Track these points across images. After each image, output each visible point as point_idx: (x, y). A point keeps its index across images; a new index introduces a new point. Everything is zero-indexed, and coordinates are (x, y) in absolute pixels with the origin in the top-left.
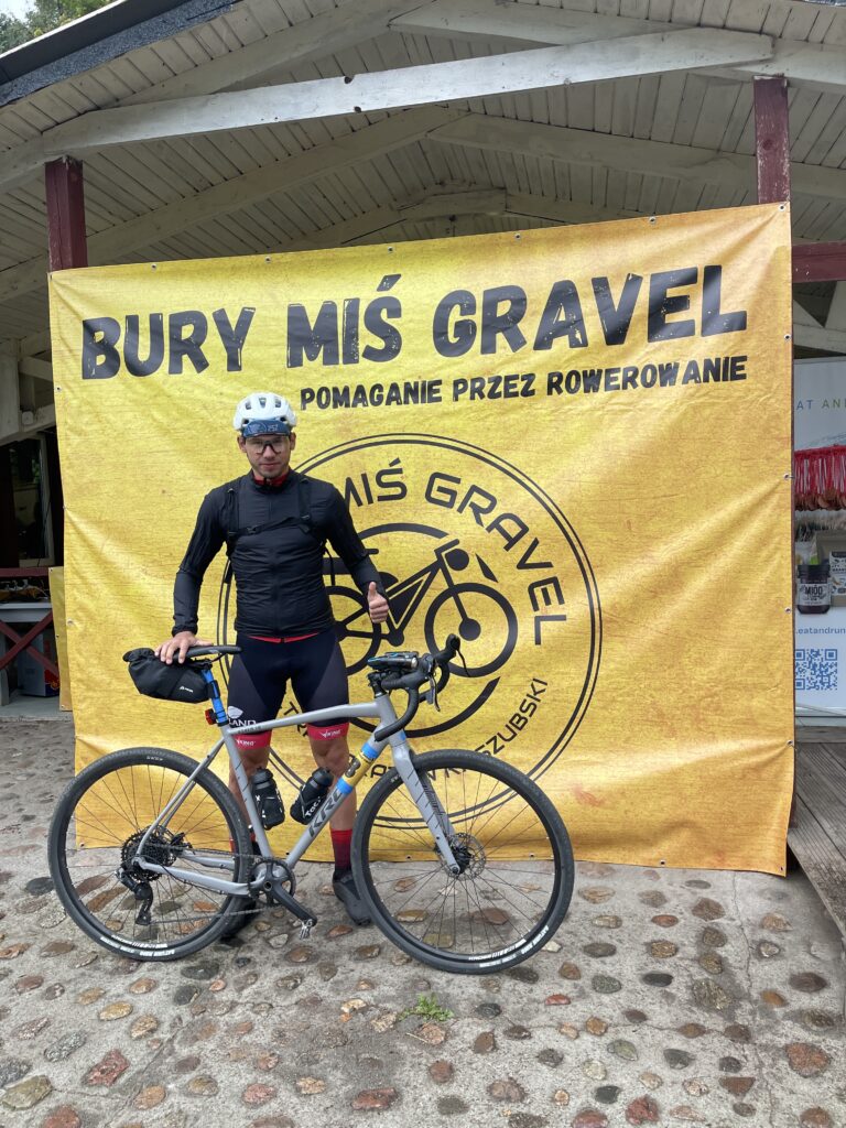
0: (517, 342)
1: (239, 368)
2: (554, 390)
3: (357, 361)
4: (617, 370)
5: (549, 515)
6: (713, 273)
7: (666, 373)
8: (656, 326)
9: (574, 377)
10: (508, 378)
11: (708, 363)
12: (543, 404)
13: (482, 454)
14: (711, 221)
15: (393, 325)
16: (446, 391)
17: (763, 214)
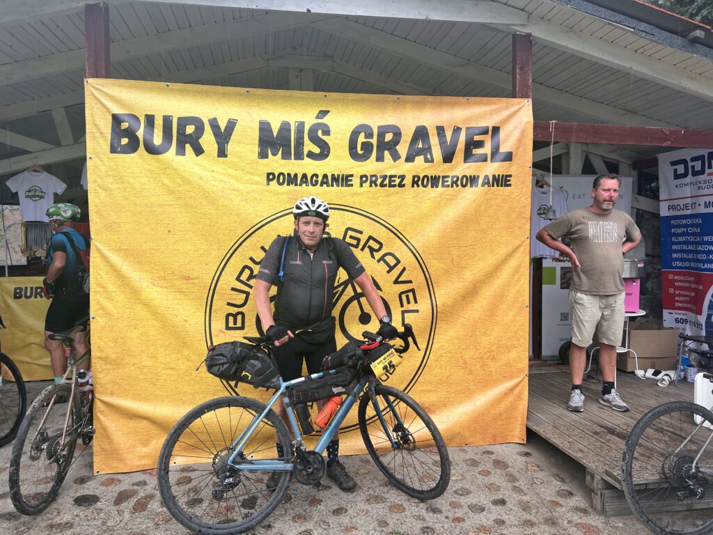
0: (396, 157)
1: (226, 156)
2: (415, 185)
3: (303, 159)
4: (448, 177)
5: (412, 254)
6: (496, 130)
7: (472, 180)
8: (468, 155)
9: (426, 179)
10: (391, 177)
11: (494, 176)
12: (409, 192)
13: (375, 218)
14: (495, 103)
15: (326, 140)
16: (356, 181)
17: (519, 103)
